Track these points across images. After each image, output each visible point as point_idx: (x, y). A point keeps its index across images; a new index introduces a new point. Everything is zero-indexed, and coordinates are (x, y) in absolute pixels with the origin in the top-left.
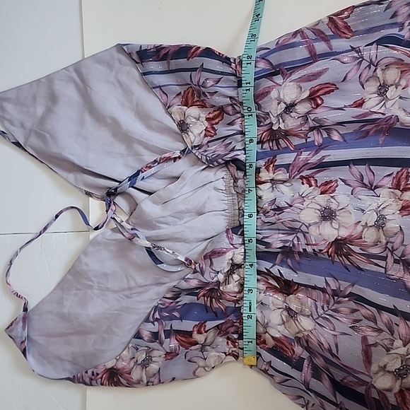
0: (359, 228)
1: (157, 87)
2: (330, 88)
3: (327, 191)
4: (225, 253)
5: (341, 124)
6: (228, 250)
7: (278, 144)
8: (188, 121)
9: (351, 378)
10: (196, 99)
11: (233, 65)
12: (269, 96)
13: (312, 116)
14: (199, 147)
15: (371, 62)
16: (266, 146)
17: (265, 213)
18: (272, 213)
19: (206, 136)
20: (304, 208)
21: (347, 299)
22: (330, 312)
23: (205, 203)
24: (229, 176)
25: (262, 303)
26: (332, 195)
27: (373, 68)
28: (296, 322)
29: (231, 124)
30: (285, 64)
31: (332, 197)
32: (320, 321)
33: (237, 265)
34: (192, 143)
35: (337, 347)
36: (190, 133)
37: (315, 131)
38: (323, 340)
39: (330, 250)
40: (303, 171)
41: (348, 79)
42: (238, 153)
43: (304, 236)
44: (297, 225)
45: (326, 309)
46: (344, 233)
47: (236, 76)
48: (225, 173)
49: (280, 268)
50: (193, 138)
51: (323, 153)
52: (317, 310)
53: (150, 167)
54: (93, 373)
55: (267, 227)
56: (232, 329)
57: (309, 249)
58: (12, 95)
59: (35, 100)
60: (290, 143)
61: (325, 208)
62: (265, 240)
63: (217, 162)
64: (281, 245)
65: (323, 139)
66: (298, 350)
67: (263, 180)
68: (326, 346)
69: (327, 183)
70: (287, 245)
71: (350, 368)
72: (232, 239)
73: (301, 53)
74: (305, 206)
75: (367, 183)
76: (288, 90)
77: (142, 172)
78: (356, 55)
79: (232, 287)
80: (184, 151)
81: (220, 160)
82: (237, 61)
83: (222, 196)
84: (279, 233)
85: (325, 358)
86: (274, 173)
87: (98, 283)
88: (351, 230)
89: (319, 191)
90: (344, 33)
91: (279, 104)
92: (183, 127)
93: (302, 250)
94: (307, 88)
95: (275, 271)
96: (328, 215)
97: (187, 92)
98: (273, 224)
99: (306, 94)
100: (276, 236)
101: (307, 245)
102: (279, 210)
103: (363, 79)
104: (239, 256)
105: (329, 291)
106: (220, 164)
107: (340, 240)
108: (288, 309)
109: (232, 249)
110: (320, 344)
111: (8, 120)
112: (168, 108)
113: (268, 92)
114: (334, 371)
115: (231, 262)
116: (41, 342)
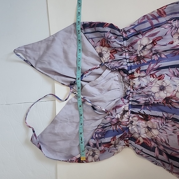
0: (175, 92)
1: (91, 38)
2: (160, 38)
3: (161, 79)
4: (121, 106)
5: (165, 51)
6: (122, 105)
7: (140, 62)
8: (103, 53)
9: (174, 153)
10: (106, 43)
11: (121, 32)
12: (136, 43)
13: (154, 49)
14: (107, 63)
15: (176, 27)
16: (136, 63)
17: (137, 90)
18: (139, 89)
19: (110, 59)
20: (153, 86)
21: (171, 120)
22: (165, 126)
23: (111, 86)
24: (120, 75)
25: (137, 125)
26: (163, 80)
27: (176, 29)
28: (151, 132)
29: (121, 55)
30: (141, 30)
31: (163, 81)
32: (161, 130)
33: (126, 111)
34: (104, 61)
35: (168, 140)
36: (103, 57)
37: (155, 55)
38: (162, 138)
39: (164, 102)
40: (151, 72)
41: (167, 34)
42: (125, 66)
43: (153, 97)
44: (150, 93)
45: (163, 125)
46: (169, 95)
47: (122, 36)
48: (118, 74)
49: (144, 110)
50: (105, 59)
51: (159, 64)
52: (159, 126)
53: (88, 72)
54: (71, 160)
55: (138, 95)
56: (126, 136)
57: (156, 102)
58: (30, 47)
59: (40, 49)
60: (145, 61)
61: (161, 86)
62: (137, 101)
63: (115, 69)
64: (144, 102)
65: (158, 58)
66: (153, 144)
67: (135, 77)
68: (164, 140)
69: (160, 76)
70: (147, 102)
71: (174, 148)
72: (124, 101)
73: (148, 25)
74: (153, 85)
75: (176, 75)
76: (144, 40)
77: (85, 74)
78: (170, 25)
79: (125, 120)
80: (101, 65)
81: (117, 68)
82: (123, 30)
83: (118, 83)
84: (143, 97)
85: (163, 146)
86: (140, 73)
87: (70, 120)
88: (172, 94)
89: (158, 79)
90: (163, 15)
91: (141, 46)
92: (101, 55)
93: (153, 103)
94: (152, 39)
95: (142, 112)
96: (162, 88)
97: (102, 40)
98: (140, 93)
99: (151, 41)
100: (142, 99)
101: (155, 101)
102: (143, 88)
103: (172, 34)
104: (127, 107)
105: (164, 118)
106: (116, 70)
107: (167, 98)
108: (148, 127)
109: (124, 105)
110: (162, 140)
111: (28, 57)
112: (95, 47)
113: (136, 42)
114: (167, 151)
115: (123, 110)
116: (47, 145)
